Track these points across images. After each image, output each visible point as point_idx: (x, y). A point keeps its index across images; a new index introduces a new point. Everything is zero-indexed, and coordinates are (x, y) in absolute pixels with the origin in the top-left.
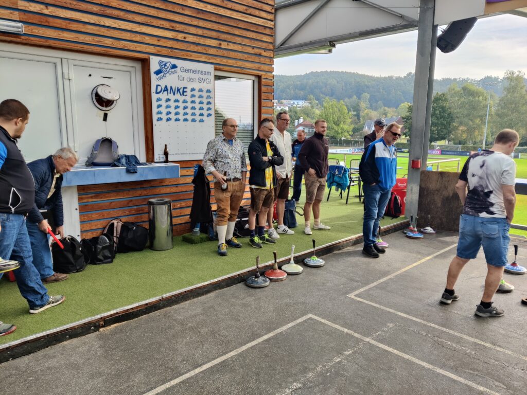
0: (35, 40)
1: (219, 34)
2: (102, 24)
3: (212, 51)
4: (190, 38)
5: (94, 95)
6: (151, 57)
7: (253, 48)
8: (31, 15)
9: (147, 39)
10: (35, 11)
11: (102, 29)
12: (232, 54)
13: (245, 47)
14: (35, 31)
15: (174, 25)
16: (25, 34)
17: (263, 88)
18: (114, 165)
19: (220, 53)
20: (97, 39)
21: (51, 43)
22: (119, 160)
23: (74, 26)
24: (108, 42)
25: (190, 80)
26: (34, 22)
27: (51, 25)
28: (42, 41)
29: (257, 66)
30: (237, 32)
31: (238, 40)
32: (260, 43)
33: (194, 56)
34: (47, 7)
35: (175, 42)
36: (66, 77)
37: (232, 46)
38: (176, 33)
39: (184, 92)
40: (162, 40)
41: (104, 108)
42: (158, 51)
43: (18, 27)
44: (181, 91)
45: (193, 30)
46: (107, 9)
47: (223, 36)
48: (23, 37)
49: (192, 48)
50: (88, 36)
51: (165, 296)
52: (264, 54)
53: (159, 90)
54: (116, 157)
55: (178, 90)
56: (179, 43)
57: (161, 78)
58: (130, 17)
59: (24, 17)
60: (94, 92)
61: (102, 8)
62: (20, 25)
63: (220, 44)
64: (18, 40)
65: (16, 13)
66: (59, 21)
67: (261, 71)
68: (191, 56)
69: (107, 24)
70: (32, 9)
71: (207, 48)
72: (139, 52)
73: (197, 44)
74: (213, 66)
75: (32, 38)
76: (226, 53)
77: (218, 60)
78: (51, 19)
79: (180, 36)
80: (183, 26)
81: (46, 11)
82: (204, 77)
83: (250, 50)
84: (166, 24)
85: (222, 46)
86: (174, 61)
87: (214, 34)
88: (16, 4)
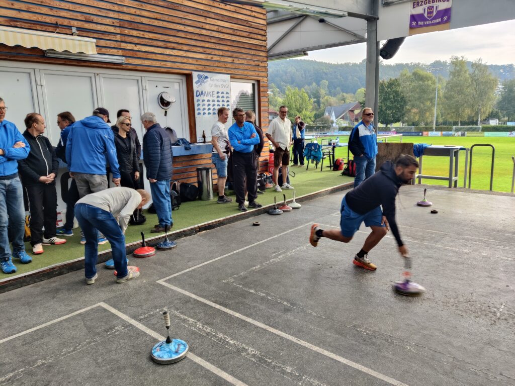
0: (130, 67)
1: (232, 54)
2: (165, 53)
3: (229, 66)
4: (215, 58)
5: (159, 99)
6: (193, 72)
7: (254, 61)
8: (127, 51)
9: (190, 61)
10: (130, 49)
11: (165, 56)
12: (241, 67)
13: (248, 61)
14: (130, 61)
15: (205, 50)
16: (126, 64)
17: (262, 89)
19: (234, 66)
20: (163, 63)
21: (138, 68)
23: (150, 56)
24: (169, 64)
25: (216, 86)
26: (130, 55)
27: (138, 56)
28: (133, 67)
29: (257, 73)
30: (243, 51)
31: (244, 56)
32: (258, 57)
33: (218, 70)
34: (136, 45)
35: (206, 61)
36: (144, 88)
37: (241, 61)
38: (207, 55)
39: (213, 94)
40: (199, 60)
41: (165, 108)
42: (197, 68)
43: (122, 60)
44: (211, 94)
45: (217, 52)
46: (167, 43)
47: (235, 55)
48: (124, 66)
49: (216, 64)
50: (157, 62)
52: (261, 64)
53: (198, 94)
55: (209, 93)
56: (209, 61)
58: (180, 47)
59: (125, 53)
60: (160, 95)
61: (165, 43)
62: (123, 58)
63: (233, 60)
64: (121, 68)
65: (120, 51)
66: (142, 54)
67: (260, 77)
68: (216, 70)
69: (168, 53)
70: (128, 48)
71: (225, 64)
72: (186, 69)
73: (219, 62)
74: (229, 75)
75: (128, 66)
76: (237, 66)
77: (232, 71)
78: (138, 53)
79: (209, 57)
80: (211, 50)
81: (135, 48)
82: (224, 83)
83: (252, 63)
84: (201, 50)
85: (235, 62)
86: (206, 74)
87: (229, 54)
88: (120, 45)
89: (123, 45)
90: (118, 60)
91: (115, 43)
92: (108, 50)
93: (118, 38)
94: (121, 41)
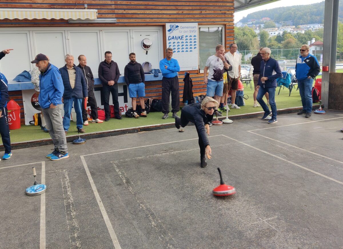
0: (120, 24)
1: (201, 7)
2: (146, 13)
3: (197, 16)
4: (185, 12)
5: (142, 44)
6: (166, 24)
7: (221, 10)
8: (119, 15)
9: (165, 16)
10: (121, 13)
11: (146, 15)
12: (208, 16)
13: (215, 11)
14: (121, 21)
15: (177, 7)
16: (117, 23)
17: (227, 31)
18: (149, 73)
19: (201, 16)
20: (143, 20)
21: (126, 24)
22: (151, 71)
23: (135, 16)
24: (148, 20)
25: (185, 32)
26: (120, 17)
27: (126, 17)
28: (123, 24)
29: (223, 19)
30: (211, 4)
31: (212, 8)
32: (225, 7)
33: (187, 20)
34: (125, 10)
35: (178, 15)
36: (131, 37)
37: (208, 12)
38: (179, 11)
39: (182, 38)
40: (172, 15)
41: (146, 49)
42: (170, 21)
43: (115, 20)
44: (181, 38)
45: (187, 8)
46: (148, 6)
47: (203, 8)
48: (116, 24)
49: (186, 16)
50: (140, 19)
51: (163, 124)
52: (227, 12)
53: (170, 39)
54: (150, 70)
55: (179, 37)
56: (180, 15)
57: (171, 33)
58: (157, 8)
59: (117, 16)
60: (142, 42)
61: (146, 6)
62: (115, 19)
63: (201, 12)
64: (115, 25)
65: (114, 15)
66: (129, 15)
67: (226, 22)
68: (186, 20)
69: (147, 13)
70: (119, 12)
71: (194, 15)
72: (161, 22)
73: (189, 14)
74: (197, 23)
75: (119, 24)
76: (204, 16)
77: (200, 20)
78: (126, 15)
79: (180, 12)
80: (182, 7)
81: (124, 12)
82: (192, 29)
83: (219, 12)
84: (173, 8)
85: (203, 13)
86: (177, 24)
87: (198, 8)
88: (114, 11)
89: (116, 11)
90: (112, 21)
91: (111, 10)
92: (107, 15)
93: (113, 7)
94: (115, 9)
